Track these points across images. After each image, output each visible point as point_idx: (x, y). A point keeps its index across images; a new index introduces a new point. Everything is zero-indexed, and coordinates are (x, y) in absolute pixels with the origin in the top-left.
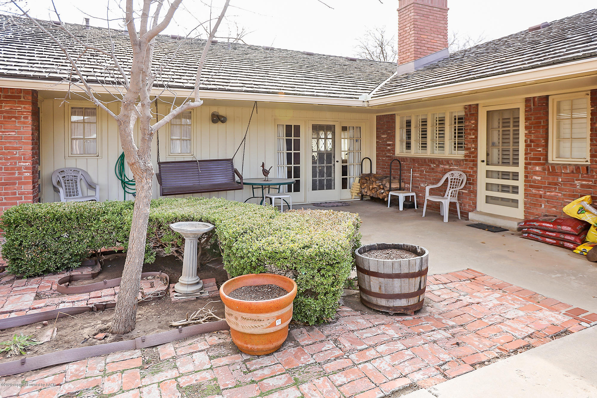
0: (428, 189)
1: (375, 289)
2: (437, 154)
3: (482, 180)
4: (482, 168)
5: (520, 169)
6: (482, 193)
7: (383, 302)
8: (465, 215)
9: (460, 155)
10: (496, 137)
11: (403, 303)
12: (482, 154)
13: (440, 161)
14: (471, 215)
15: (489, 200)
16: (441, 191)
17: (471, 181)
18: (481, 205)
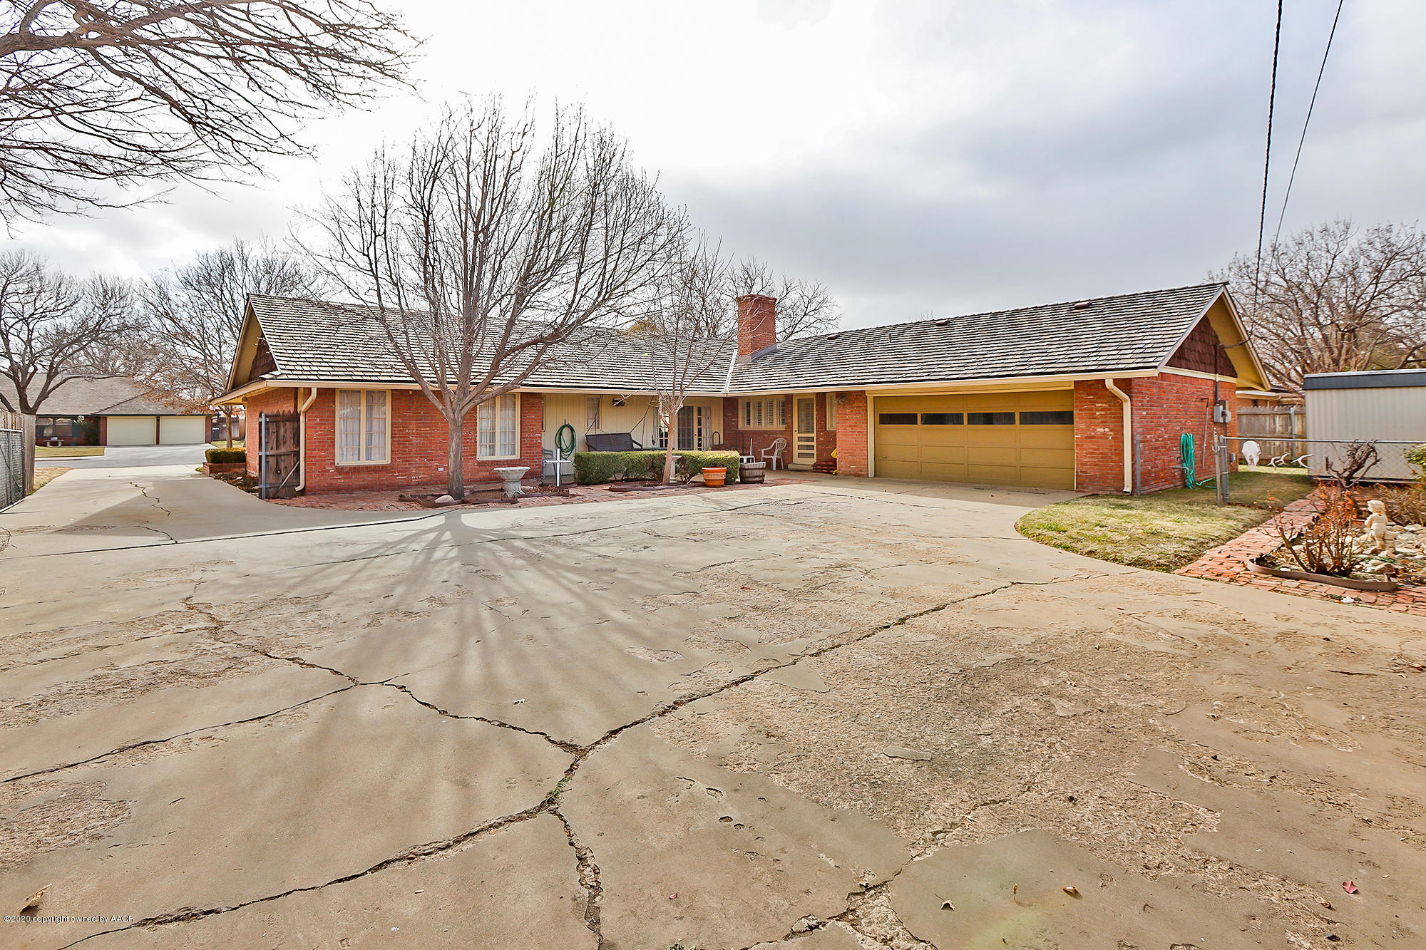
0: (763, 450)
1: (747, 475)
2: (769, 428)
3: (796, 443)
4: (796, 435)
5: (814, 435)
6: (796, 451)
7: (750, 480)
8: (786, 467)
9: (782, 427)
10: (803, 417)
11: (757, 479)
12: (795, 427)
13: (771, 432)
14: (789, 466)
15: (800, 455)
16: (771, 452)
17: (790, 445)
18: (796, 459)
